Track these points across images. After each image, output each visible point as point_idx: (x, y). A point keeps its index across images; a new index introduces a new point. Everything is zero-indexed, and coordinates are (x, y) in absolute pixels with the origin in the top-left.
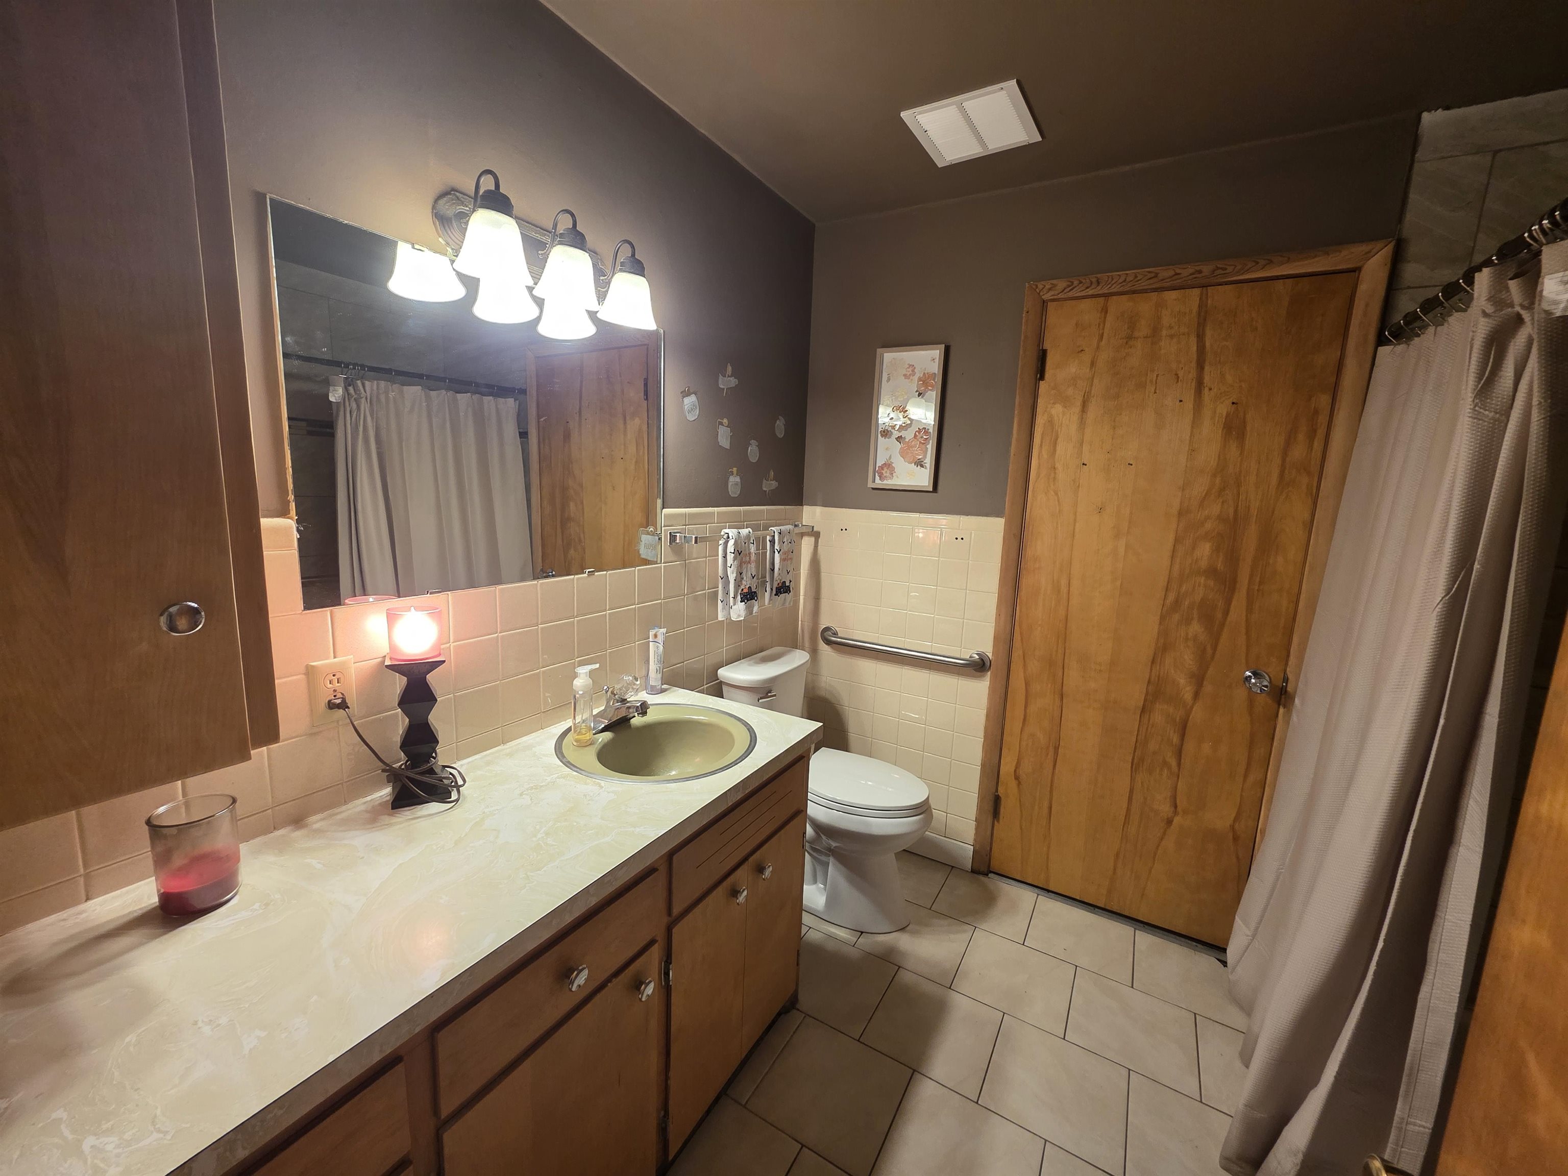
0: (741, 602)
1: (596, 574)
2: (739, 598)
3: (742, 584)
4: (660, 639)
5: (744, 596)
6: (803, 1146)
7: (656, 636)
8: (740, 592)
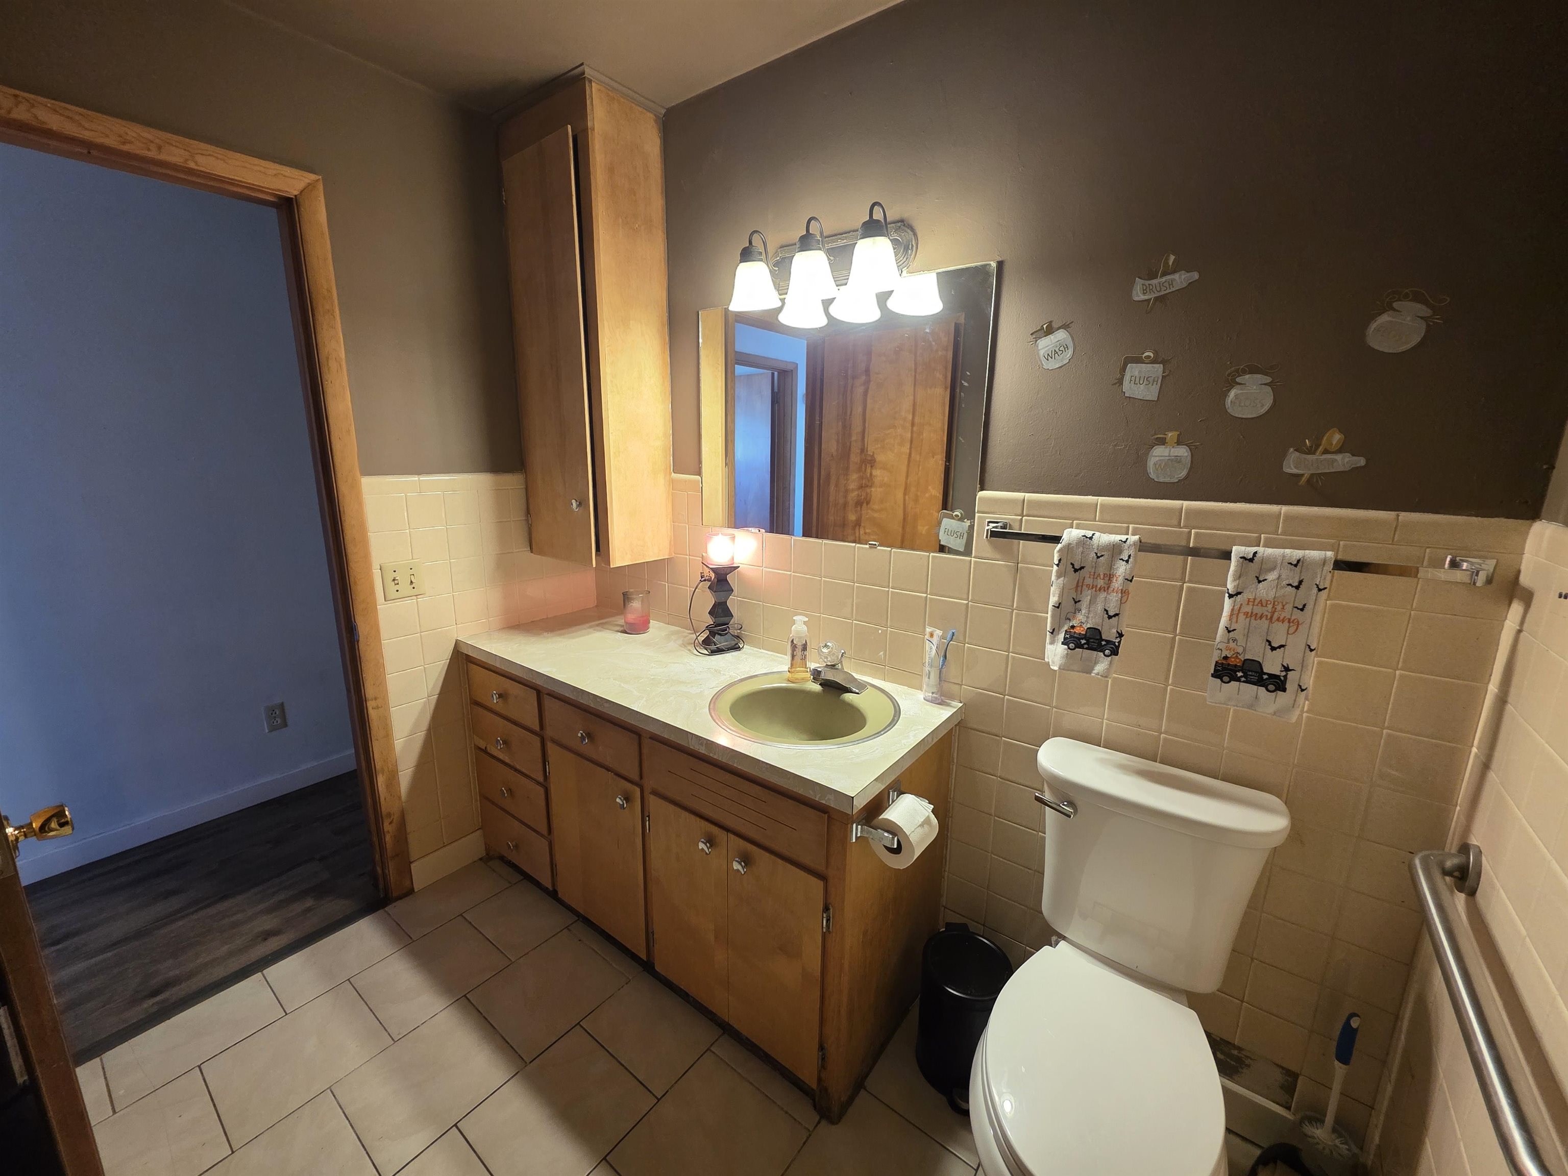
0: (1063, 643)
1: (879, 548)
2: (1061, 637)
3: (1074, 617)
4: (935, 640)
5: (1071, 637)
6: (659, 1100)
7: (932, 635)
8: (1066, 628)
